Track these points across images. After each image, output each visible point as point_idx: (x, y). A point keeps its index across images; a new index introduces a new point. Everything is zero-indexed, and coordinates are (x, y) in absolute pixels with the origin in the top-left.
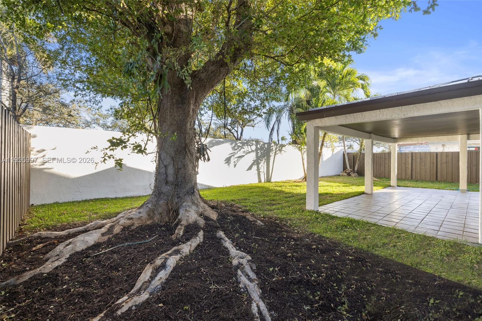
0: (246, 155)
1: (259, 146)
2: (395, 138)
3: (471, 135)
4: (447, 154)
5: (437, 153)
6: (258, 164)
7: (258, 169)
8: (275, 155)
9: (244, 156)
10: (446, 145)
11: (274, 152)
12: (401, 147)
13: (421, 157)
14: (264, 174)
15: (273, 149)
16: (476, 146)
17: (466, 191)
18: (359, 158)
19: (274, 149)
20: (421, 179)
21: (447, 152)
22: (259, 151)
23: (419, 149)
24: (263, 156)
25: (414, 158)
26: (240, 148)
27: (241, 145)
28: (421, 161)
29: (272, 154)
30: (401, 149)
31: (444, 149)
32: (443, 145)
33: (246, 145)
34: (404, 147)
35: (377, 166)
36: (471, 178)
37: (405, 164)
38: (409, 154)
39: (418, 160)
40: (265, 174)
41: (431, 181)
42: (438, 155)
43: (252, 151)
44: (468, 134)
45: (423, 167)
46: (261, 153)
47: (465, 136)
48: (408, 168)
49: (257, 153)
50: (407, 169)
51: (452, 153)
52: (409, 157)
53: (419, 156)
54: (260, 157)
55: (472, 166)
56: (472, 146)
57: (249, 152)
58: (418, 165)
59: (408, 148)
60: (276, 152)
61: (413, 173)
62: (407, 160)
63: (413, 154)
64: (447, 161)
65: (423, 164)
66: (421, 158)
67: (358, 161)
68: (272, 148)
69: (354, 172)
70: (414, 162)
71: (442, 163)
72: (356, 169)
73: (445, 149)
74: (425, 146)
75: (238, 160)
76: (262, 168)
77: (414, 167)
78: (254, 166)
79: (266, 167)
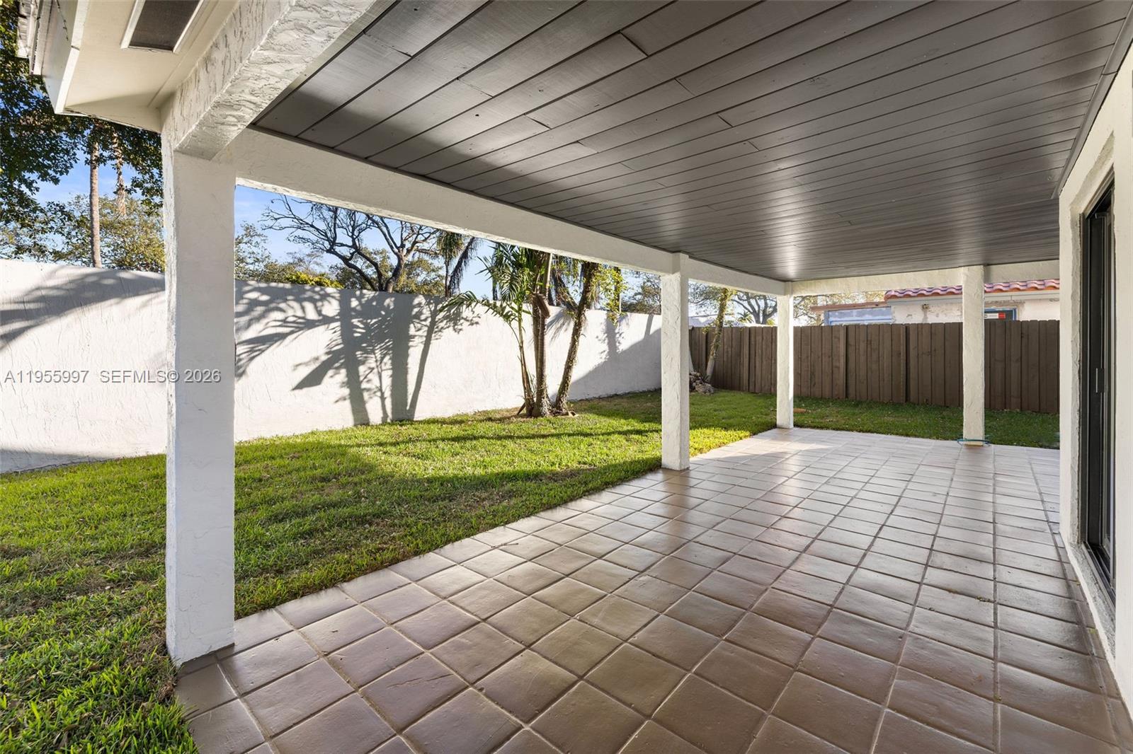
0: (292, 333)
1: (354, 303)
2: (785, 280)
3: (993, 267)
4: (933, 327)
5: (907, 327)
6: (352, 367)
7: (354, 383)
8: (431, 330)
9: (282, 337)
10: (930, 306)
11: (428, 323)
12: (830, 313)
13: (869, 339)
14: (383, 398)
15: (420, 313)
16: (1000, 309)
17: (981, 443)
18: (717, 341)
19: (426, 312)
20: (870, 398)
21: (932, 324)
22: (355, 321)
23: (870, 317)
24: (373, 337)
25: (852, 341)
26: (260, 309)
27: (265, 298)
28: (869, 349)
29: (417, 332)
30: (831, 319)
31: (926, 318)
32: (925, 308)
33: (290, 298)
34: (837, 314)
35: (764, 363)
36: (992, 393)
37: (831, 356)
38: (839, 331)
39: (863, 346)
40: (387, 393)
41: (894, 404)
42: (911, 333)
43: (326, 320)
44: (987, 265)
45: (874, 367)
46: (367, 326)
47: (978, 270)
48: (838, 368)
49: (347, 330)
50: (835, 370)
51: (945, 326)
52: (839, 339)
53: (863, 337)
54: (363, 338)
55: (992, 360)
56: (993, 307)
57: (310, 324)
58: (863, 358)
59: (845, 315)
60: (433, 323)
61: (849, 382)
62: (834, 346)
63: (849, 329)
64: (933, 349)
65: (875, 356)
66: (869, 342)
67: (713, 351)
68: (416, 310)
69: (703, 381)
70: (851, 350)
71: (920, 353)
72: (709, 371)
73: (928, 316)
74: (884, 309)
75: (252, 350)
76: (374, 377)
77: (852, 365)
78: (330, 373)
79: (390, 372)
